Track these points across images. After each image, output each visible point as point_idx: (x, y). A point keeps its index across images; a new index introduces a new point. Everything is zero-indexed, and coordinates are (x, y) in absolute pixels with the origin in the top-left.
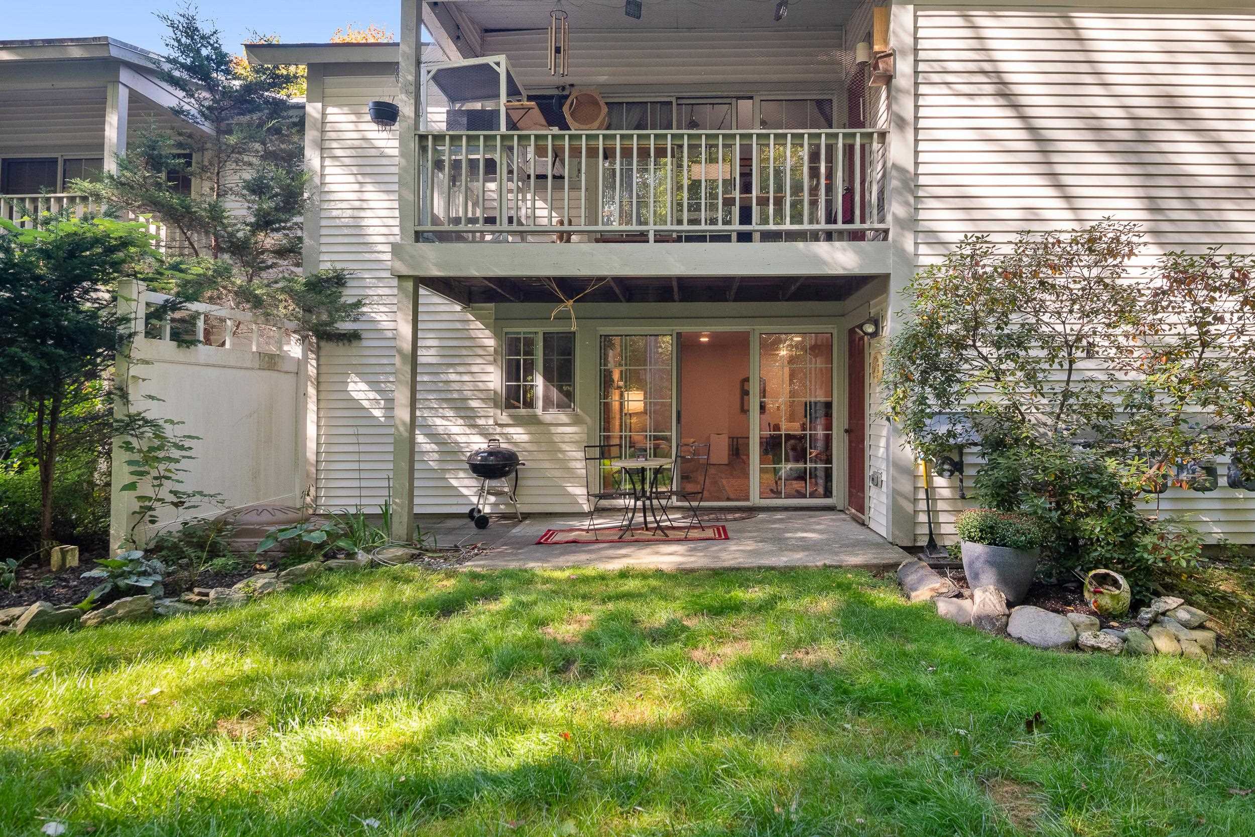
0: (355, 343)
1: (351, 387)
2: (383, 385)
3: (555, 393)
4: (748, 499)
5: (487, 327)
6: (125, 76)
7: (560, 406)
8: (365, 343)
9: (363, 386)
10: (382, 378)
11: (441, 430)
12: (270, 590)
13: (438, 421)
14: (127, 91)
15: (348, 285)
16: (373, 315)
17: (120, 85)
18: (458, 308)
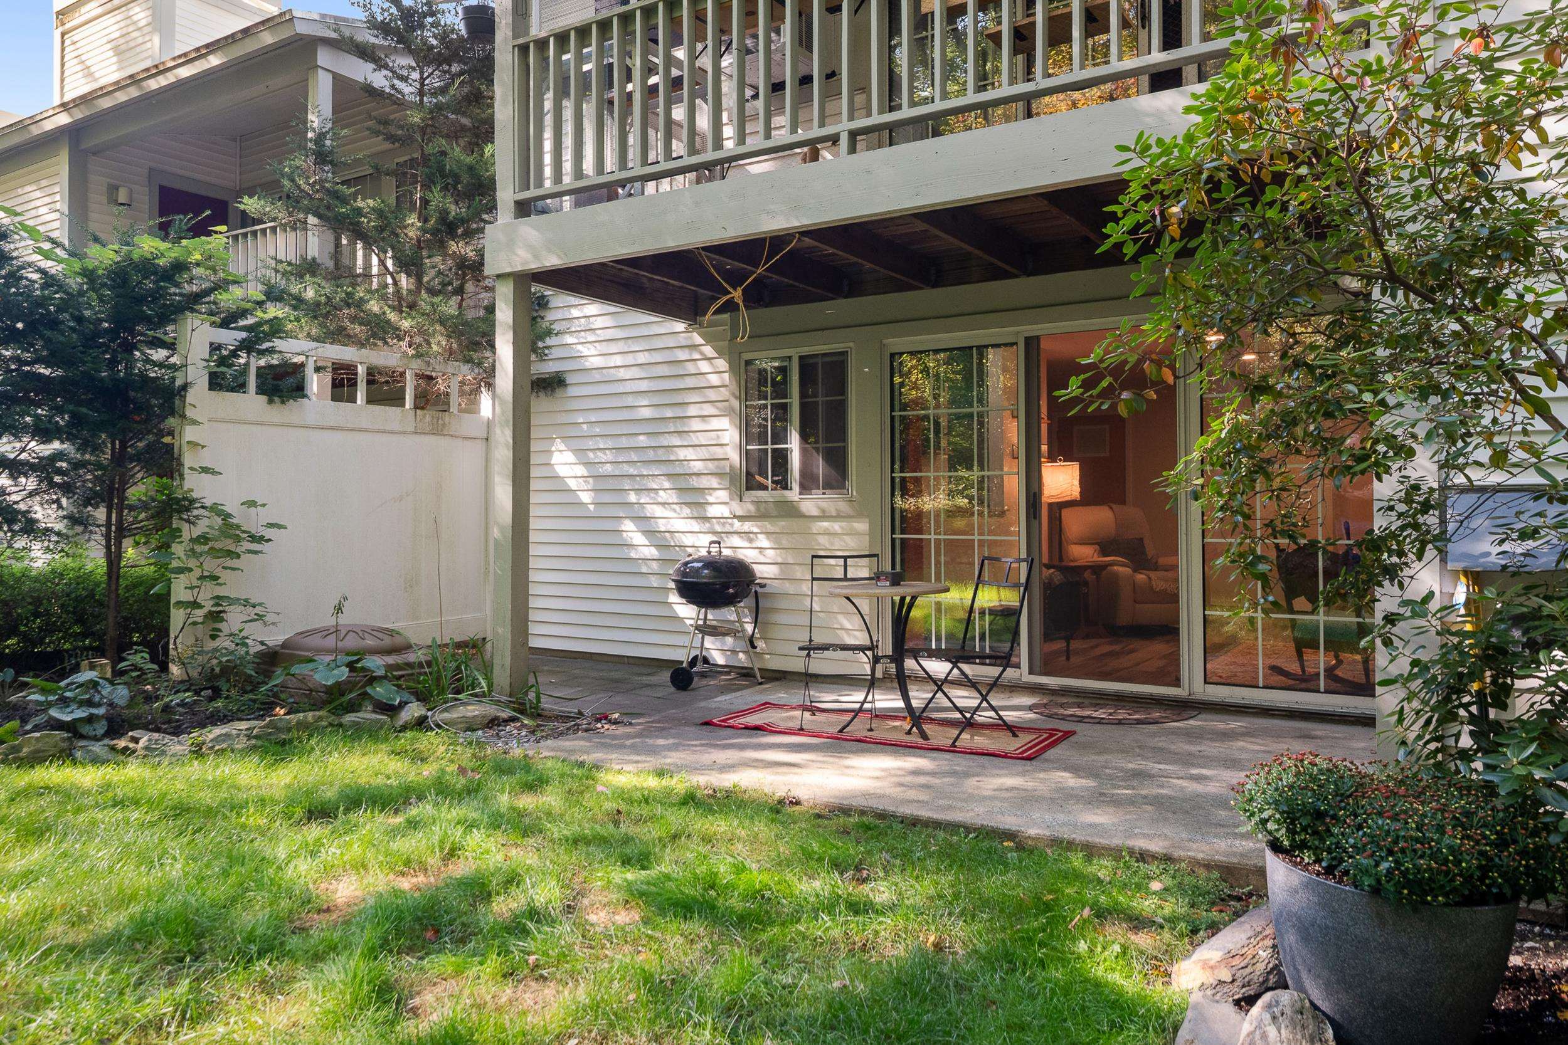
0: (559, 392)
1: (556, 458)
2: (591, 455)
3: (820, 467)
4: (1177, 683)
5: (721, 353)
6: (324, 57)
7: (828, 486)
8: (572, 391)
9: (570, 457)
10: (591, 444)
11: (662, 526)
12: (224, 746)
13: (658, 511)
14: (330, 76)
15: (551, 305)
16: (579, 347)
17: (320, 71)
18: (680, 326)
